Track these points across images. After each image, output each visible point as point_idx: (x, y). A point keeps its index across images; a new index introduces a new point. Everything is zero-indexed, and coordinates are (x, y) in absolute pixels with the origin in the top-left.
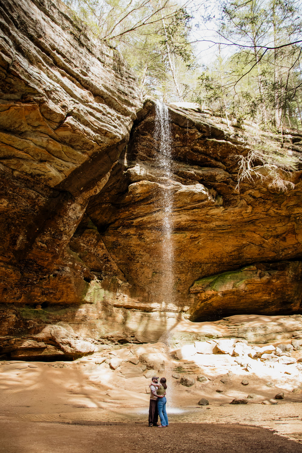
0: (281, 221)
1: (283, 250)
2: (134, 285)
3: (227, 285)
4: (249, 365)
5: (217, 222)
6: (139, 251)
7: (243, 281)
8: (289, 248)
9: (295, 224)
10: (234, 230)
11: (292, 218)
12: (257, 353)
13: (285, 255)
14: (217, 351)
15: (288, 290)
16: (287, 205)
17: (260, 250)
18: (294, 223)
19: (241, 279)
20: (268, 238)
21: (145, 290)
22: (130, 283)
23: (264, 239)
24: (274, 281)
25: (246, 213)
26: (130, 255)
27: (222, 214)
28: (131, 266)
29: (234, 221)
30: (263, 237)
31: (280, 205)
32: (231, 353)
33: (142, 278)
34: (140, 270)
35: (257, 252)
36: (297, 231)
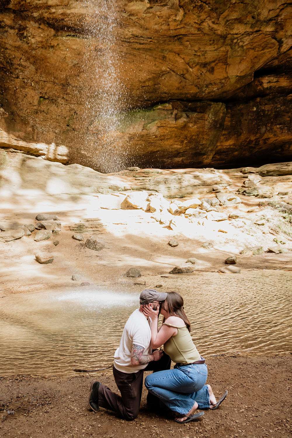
0: (213, 42)
1: (207, 86)
2: (12, 113)
3: (136, 126)
4: (172, 222)
5: (134, 29)
6: (18, 58)
7: (156, 122)
8: (215, 84)
9: (230, 50)
10: (154, 47)
11: (228, 41)
12: (180, 208)
13: (209, 93)
14: (127, 206)
15: (203, 138)
16: (227, 18)
17: (180, 83)
18: (228, 48)
19: (154, 120)
20: (194, 65)
21: (29, 123)
22: (5, 110)
23: (188, 67)
24: (191, 125)
25: (175, 20)
26: (5, 64)
27: (145, 15)
28: (7, 82)
29: (157, 31)
30: (188, 64)
31: (220, 15)
32: (145, 208)
33: (23, 104)
34: (21, 91)
35: (177, 85)
36: (229, 61)
